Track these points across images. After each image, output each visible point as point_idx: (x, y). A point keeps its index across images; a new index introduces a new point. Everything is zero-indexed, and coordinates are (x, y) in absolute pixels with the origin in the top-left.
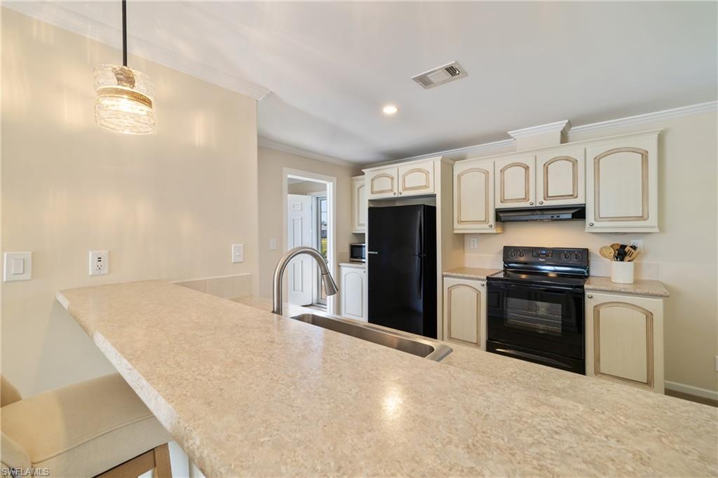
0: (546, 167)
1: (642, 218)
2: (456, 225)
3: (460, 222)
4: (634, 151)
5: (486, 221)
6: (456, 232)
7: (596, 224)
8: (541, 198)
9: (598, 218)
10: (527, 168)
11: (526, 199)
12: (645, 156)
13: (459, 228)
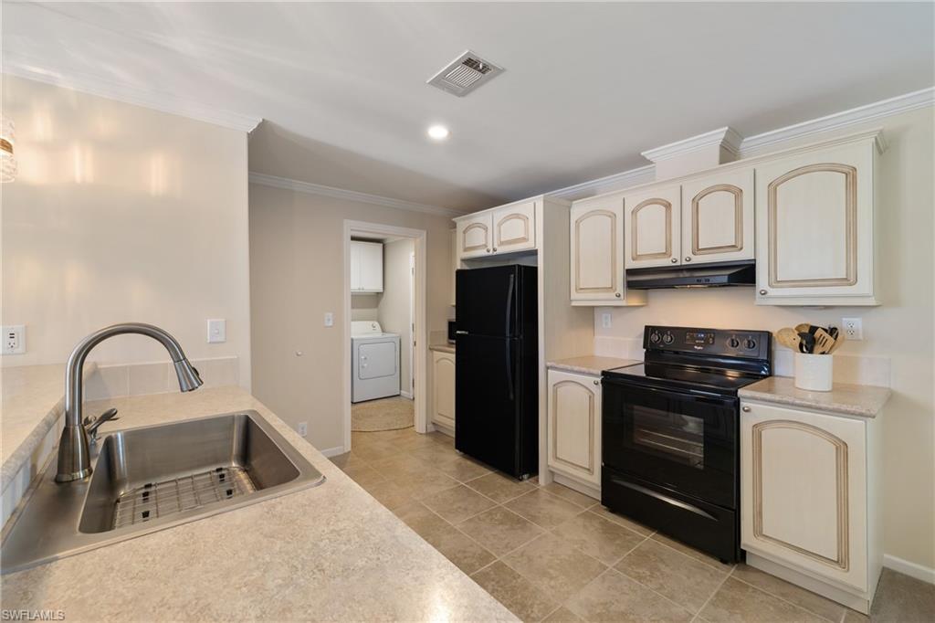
0: (696, 202)
1: (845, 281)
2: (574, 295)
3: (579, 289)
4: (833, 168)
5: (611, 289)
6: (574, 304)
7: (772, 292)
8: (688, 252)
9: (775, 282)
10: (668, 206)
11: (667, 254)
12: (851, 175)
13: (580, 299)
